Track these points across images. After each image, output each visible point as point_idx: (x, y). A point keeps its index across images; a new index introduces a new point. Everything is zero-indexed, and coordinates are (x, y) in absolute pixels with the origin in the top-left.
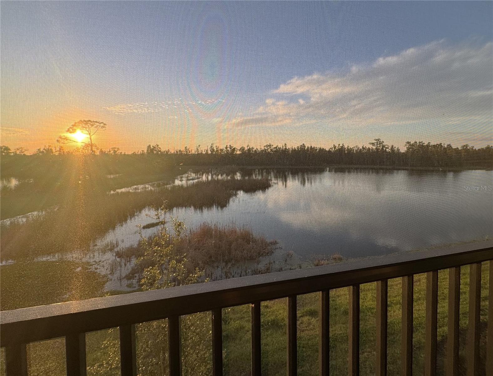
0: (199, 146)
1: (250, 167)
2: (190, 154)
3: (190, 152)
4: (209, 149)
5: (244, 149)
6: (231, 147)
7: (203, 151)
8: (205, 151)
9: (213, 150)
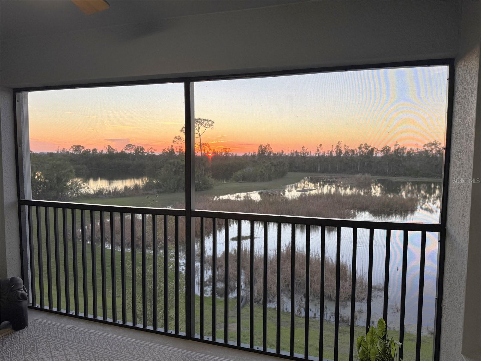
0: (321, 145)
1: (394, 179)
2: (307, 157)
3: (308, 154)
4: (334, 150)
5: (389, 150)
6: (367, 147)
7: (326, 152)
8: (328, 153)
9: (340, 150)
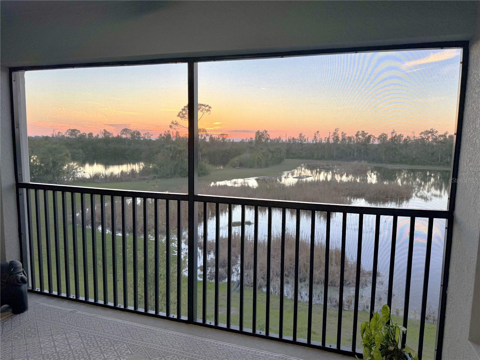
0: (318, 132)
1: (390, 166)
2: (305, 144)
3: (305, 141)
4: (331, 137)
5: (386, 137)
6: (364, 134)
8: (325, 140)
9: (337, 137)
